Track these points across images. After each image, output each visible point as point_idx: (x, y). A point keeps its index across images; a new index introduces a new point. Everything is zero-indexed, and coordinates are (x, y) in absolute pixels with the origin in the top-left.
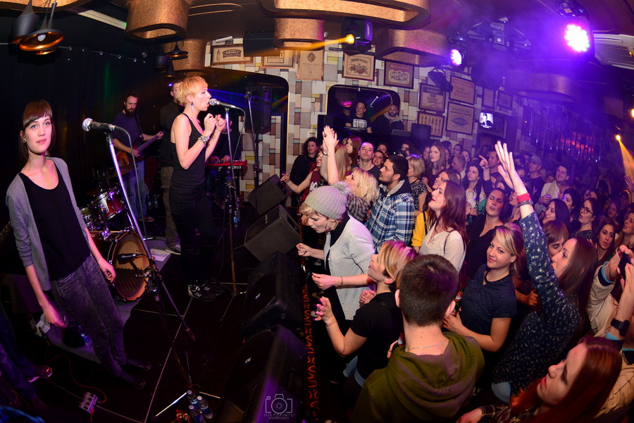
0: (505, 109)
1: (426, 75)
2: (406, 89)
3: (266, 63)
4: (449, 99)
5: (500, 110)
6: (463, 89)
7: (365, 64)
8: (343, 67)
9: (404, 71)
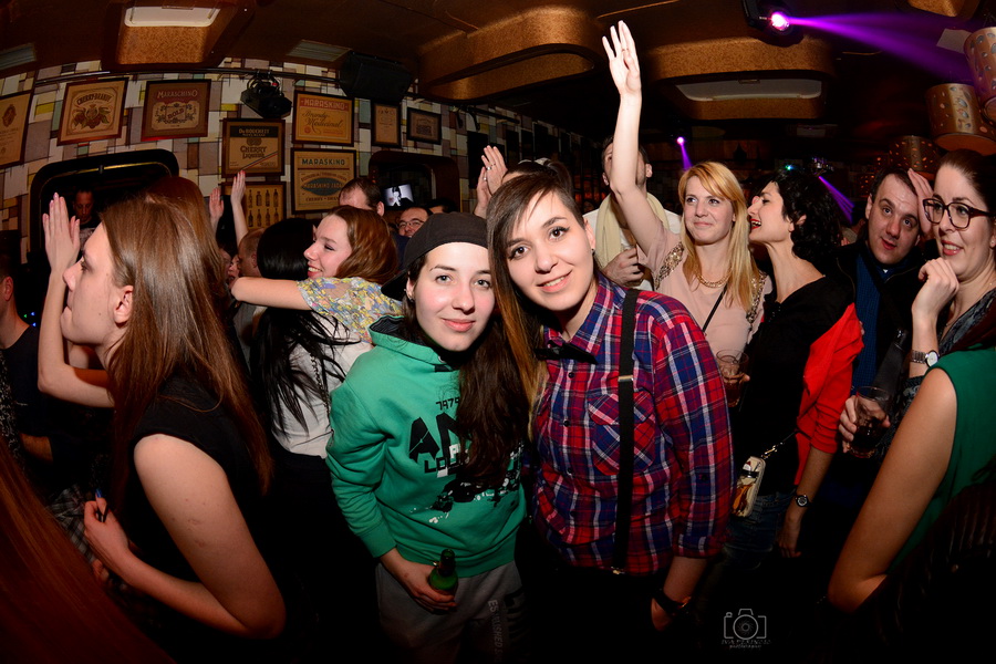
0: (426, 145)
1: (237, 99)
2: (192, 140)
4: (294, 141)
5: (416, 147)
6: (324, 116)
8: (61, 121)
9: (186, 100)
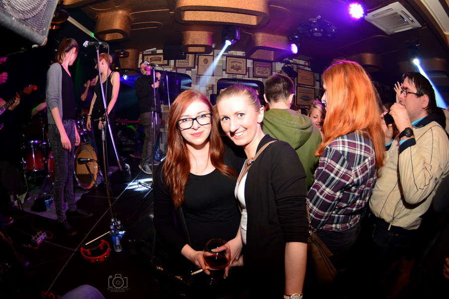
1: (280, 69)
3: (177, 66)
4: (297, 83)
6: (306, 77)
7: (240, 64)
8: (226, 67)
9: (266, 67)
